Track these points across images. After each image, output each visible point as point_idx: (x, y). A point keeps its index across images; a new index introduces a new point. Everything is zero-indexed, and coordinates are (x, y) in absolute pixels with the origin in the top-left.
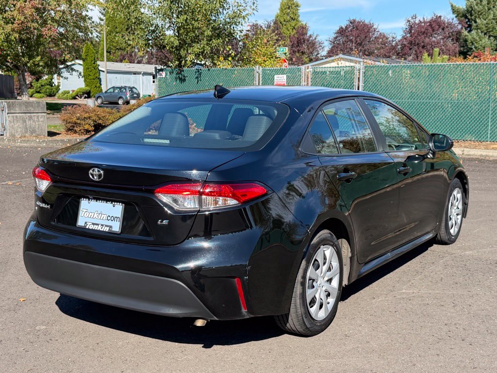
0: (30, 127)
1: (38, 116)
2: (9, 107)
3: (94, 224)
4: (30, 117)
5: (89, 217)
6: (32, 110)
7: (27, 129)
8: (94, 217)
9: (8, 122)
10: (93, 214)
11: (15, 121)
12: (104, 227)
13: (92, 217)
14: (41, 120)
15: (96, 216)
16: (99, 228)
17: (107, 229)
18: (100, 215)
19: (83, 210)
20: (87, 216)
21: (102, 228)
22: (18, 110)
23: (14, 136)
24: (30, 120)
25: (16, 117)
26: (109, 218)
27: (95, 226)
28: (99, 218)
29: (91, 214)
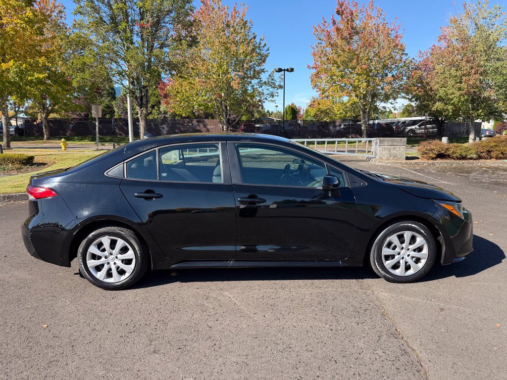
0: (394, 154)
1: (400, 148)
2: (380, 142)
4: (395, 148)
6: (396, 144)
7: (391, 155)
9: (378, 151)
11: (384, 151)
14: (401, 150)
22: (386, 144)
23: (382, 159)
24: (394, 149)
25: (385, 148)
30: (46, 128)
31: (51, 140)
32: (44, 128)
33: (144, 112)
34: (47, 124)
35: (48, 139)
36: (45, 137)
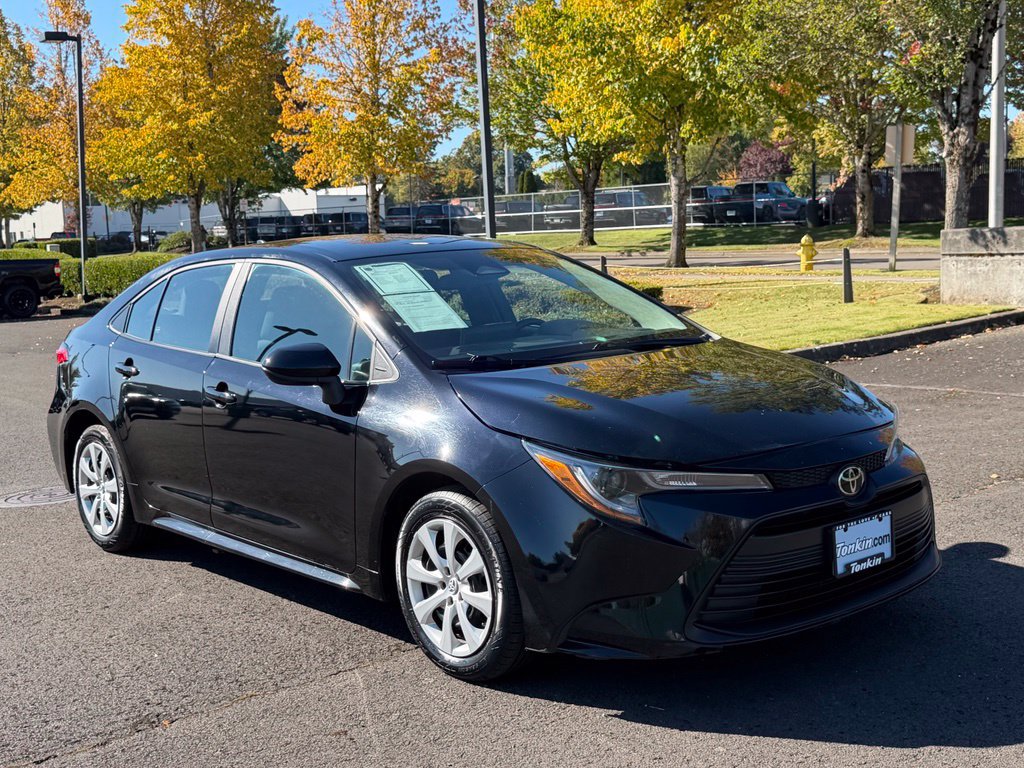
30: (863, 198)
31: (876, 235)
32: (858, 199)
33: (962, 139)
34: (867, 187)
35: (867, 233)
36: (860, 229)
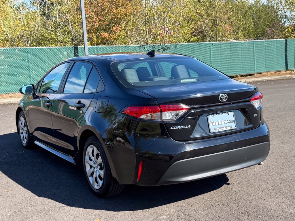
3: (221, 128)
5: (216, 125)
8: (219, 124)
10: (218, 122)
12: (227, 128)
13: (218, 124)
15: (220, 123)
16: (225, 129)
17: (230, 128)
18: (222, 121)
19: (211, 122)
20: (215, 125)
21: (226, 129)
26: (228, 122)
27: (222, 129)
28: (222, 124)
29: (216, 123)
